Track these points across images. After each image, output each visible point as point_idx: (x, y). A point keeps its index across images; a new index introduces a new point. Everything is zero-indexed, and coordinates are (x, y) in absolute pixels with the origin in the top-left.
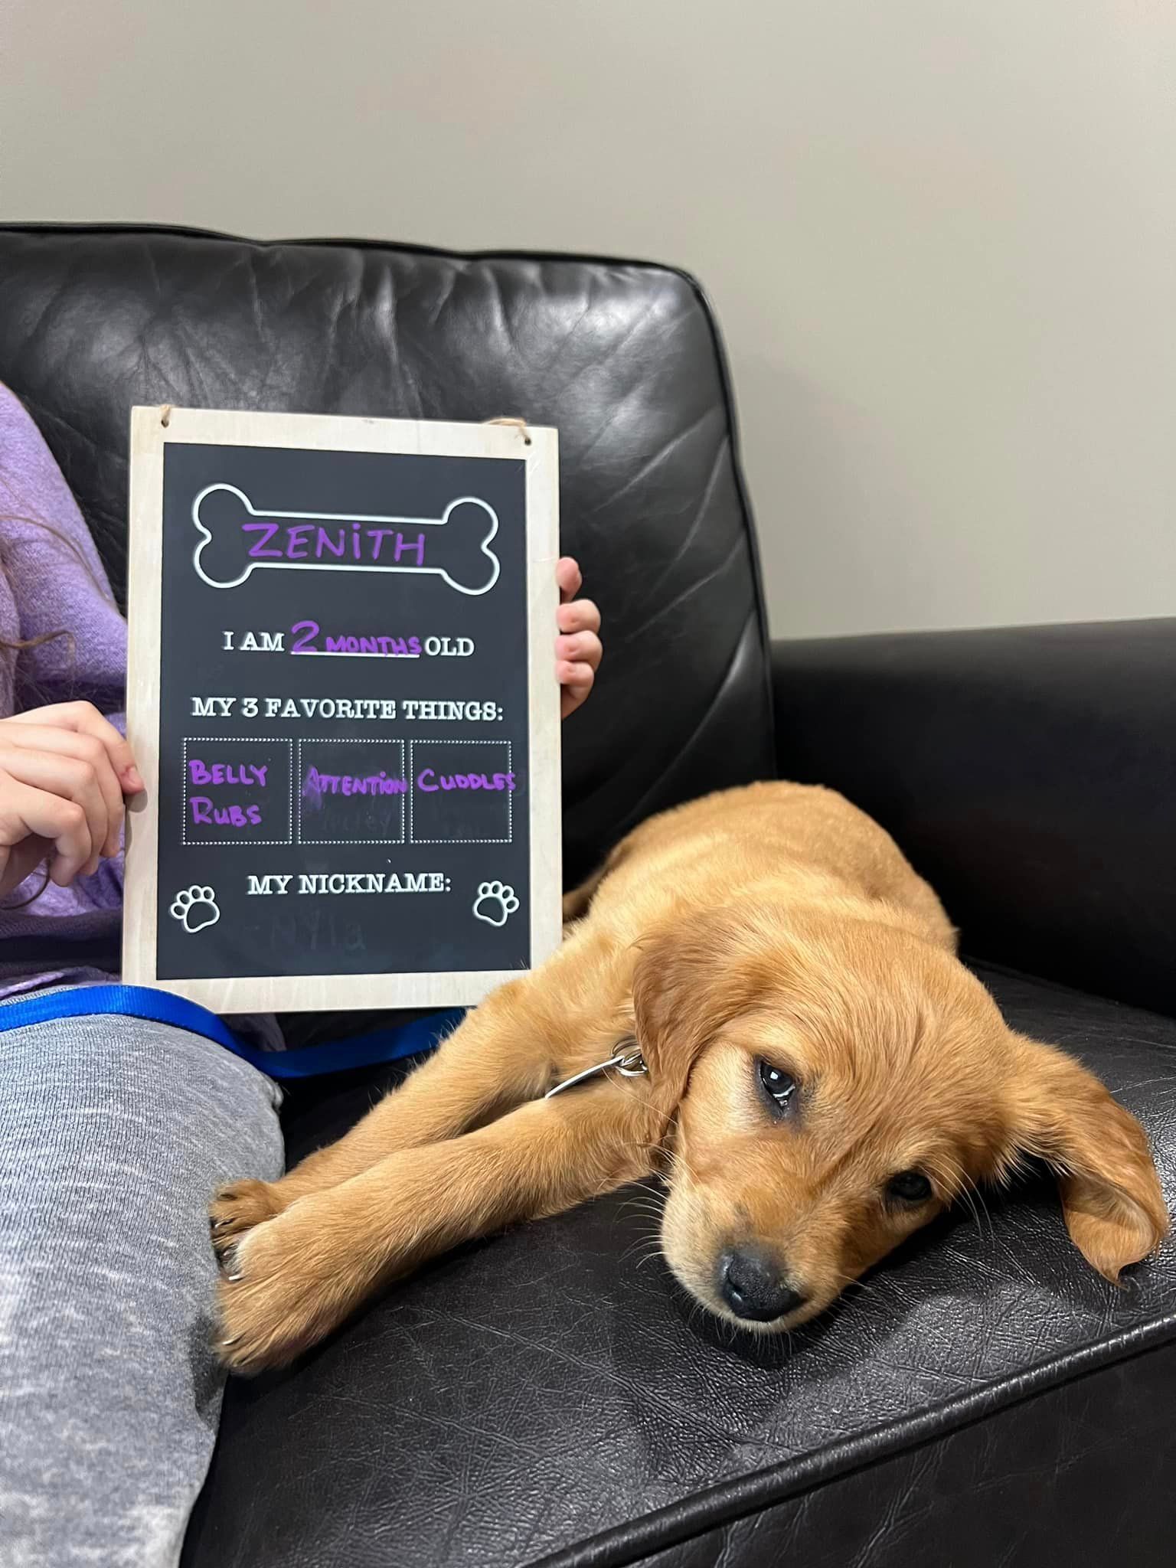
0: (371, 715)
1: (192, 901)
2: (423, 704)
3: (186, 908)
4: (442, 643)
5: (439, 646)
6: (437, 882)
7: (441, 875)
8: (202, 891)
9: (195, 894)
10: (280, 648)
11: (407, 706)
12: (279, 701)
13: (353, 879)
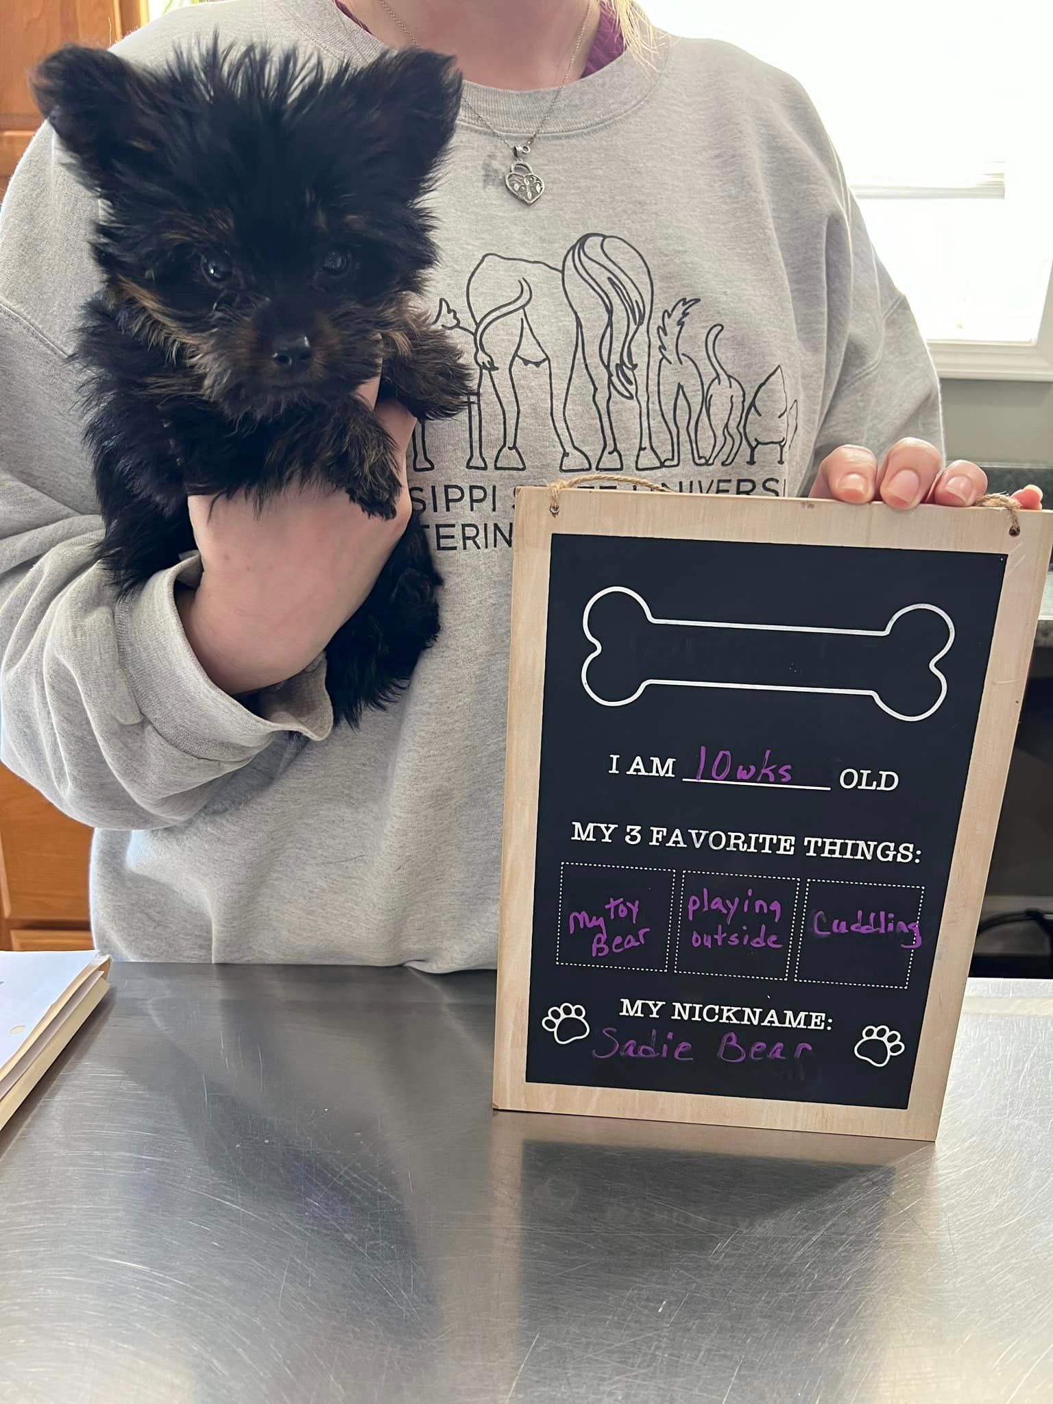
0: (767, 850)
1: (563, 1016)
2: (828, 841)
3: (557, 1022)
4: (860, 776)
5: (856, 779)
6: (818, 1020)
7: (823, 1015)
8: (573, 1009)
9: (567, 1011)
10: (670, 774)
11: (809, 842)
12: (665, 830)
13: (728, 1011)
